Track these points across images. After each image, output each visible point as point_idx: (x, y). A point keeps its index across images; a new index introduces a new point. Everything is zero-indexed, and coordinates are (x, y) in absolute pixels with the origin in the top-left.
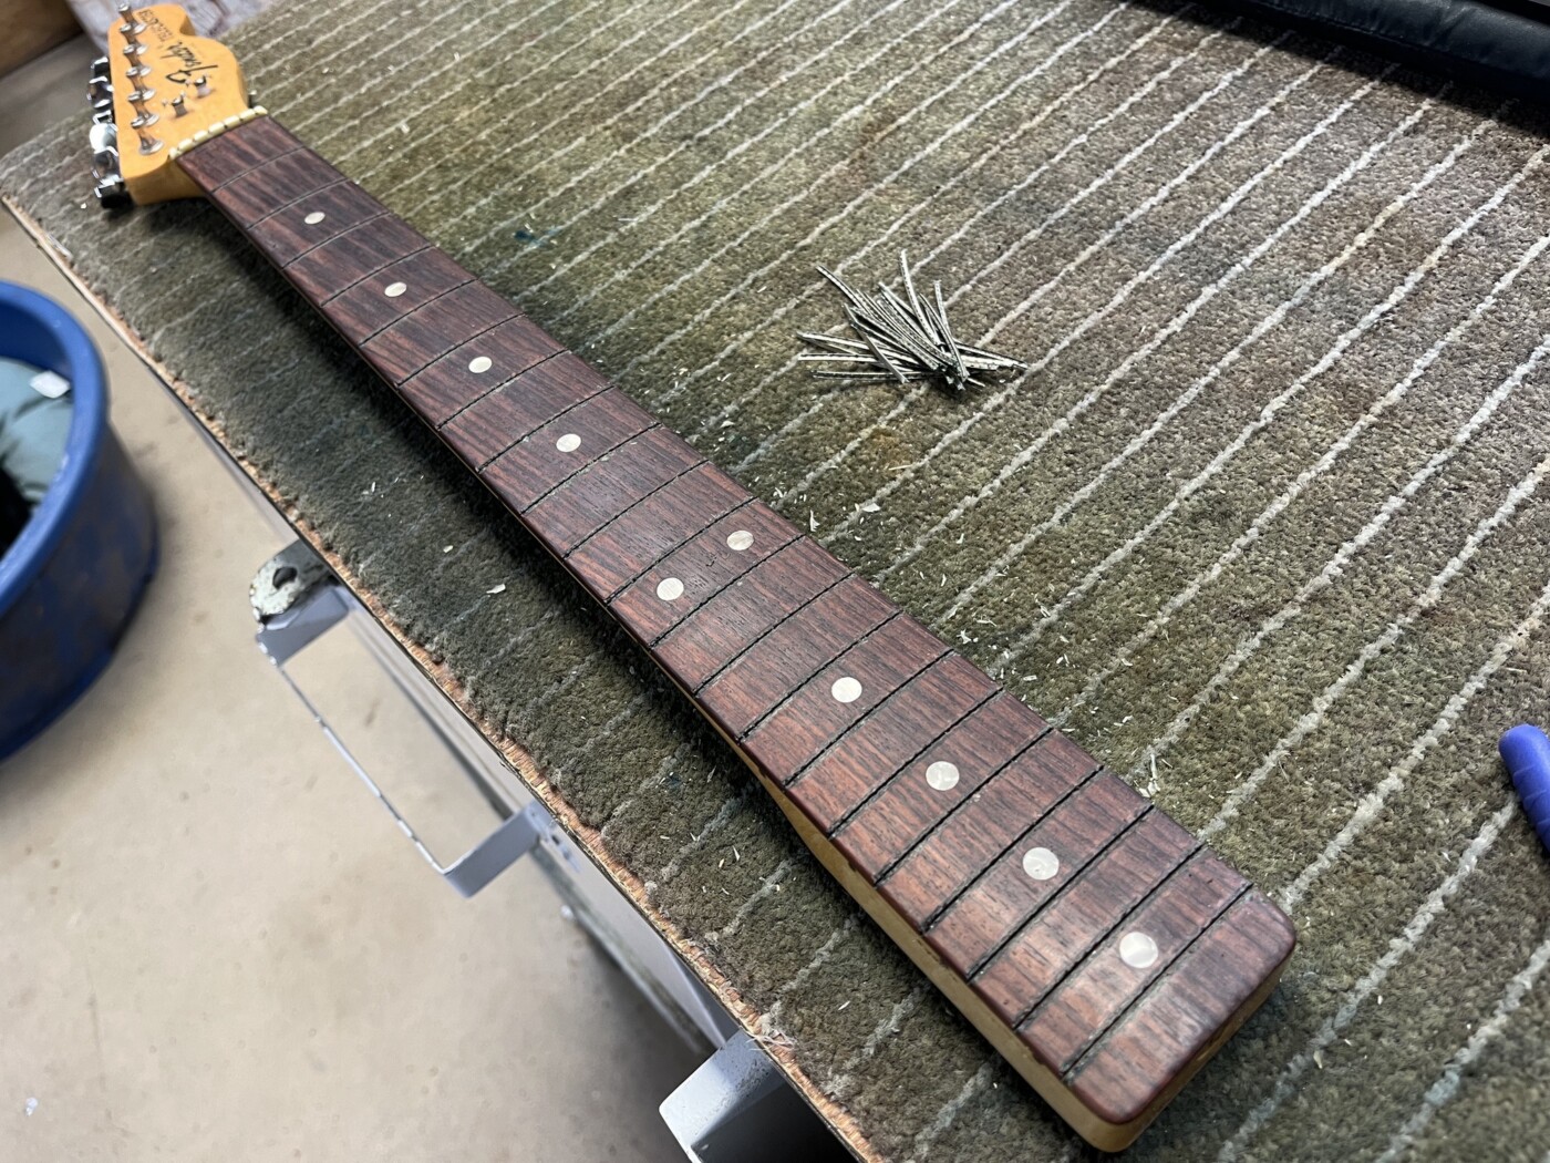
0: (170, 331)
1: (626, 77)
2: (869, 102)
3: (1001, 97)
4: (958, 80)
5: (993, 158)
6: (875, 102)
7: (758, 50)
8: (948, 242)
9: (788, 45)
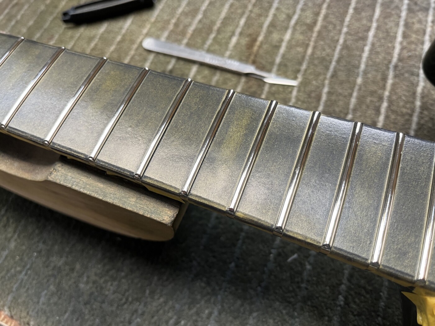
2: (237, 33)
3: (296, 17)
4: (271, 15)
5: (314, 48)
6: (240, 34)
8: (324, 95)
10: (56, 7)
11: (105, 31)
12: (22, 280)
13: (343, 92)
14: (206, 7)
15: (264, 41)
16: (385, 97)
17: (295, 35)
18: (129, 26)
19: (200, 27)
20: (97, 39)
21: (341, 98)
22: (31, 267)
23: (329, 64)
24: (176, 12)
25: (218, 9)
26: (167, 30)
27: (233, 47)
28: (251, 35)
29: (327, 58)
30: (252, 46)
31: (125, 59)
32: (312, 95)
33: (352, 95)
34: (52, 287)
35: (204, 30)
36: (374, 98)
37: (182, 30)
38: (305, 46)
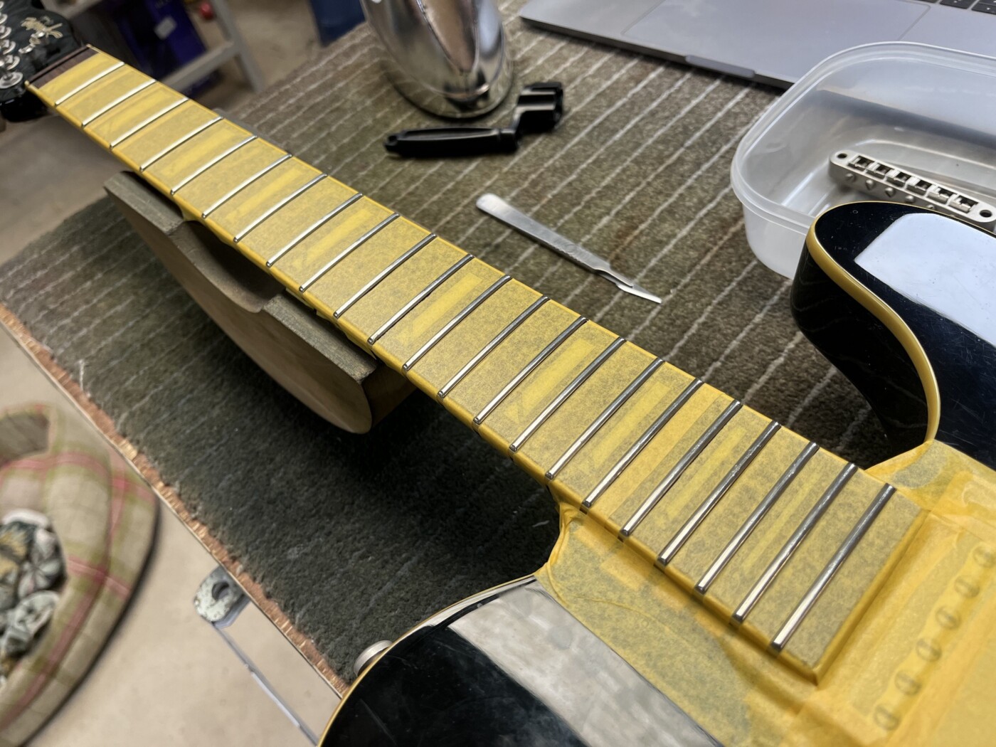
0: (132, 415)
1: (435, 198)
2: (613, 212)
3: (711, 205)
4: (676, 195)
5: (716, 256)
6: (618, 214)
7: (529, 174)
8: (695, 326)
9: (548, 169)
10: (387, 125)
11: (436, 172)
12: (210, 455)
13: (726, 328)
14: (588, 165)
15: (647, 231)
16: (786, 351)
17: (696, 231)
18: (472, 171)
19: (566, 191)
20: (421, 181)
21: (718, 336)
22: (226, 443)
23: (726, 284)
24: (542, 165)
25: (603, 171)
26: (519, 186)
27: (600, 230)
28: (632, 218)
29: (728, 275)
30: (627, 234)
31: (446, 215)
32: (678, 322)
33: (738, 335)
34: (239, 472)
35: (570, 197)
36: (769, 347)
37: (540, 191)
38: (703, 250)
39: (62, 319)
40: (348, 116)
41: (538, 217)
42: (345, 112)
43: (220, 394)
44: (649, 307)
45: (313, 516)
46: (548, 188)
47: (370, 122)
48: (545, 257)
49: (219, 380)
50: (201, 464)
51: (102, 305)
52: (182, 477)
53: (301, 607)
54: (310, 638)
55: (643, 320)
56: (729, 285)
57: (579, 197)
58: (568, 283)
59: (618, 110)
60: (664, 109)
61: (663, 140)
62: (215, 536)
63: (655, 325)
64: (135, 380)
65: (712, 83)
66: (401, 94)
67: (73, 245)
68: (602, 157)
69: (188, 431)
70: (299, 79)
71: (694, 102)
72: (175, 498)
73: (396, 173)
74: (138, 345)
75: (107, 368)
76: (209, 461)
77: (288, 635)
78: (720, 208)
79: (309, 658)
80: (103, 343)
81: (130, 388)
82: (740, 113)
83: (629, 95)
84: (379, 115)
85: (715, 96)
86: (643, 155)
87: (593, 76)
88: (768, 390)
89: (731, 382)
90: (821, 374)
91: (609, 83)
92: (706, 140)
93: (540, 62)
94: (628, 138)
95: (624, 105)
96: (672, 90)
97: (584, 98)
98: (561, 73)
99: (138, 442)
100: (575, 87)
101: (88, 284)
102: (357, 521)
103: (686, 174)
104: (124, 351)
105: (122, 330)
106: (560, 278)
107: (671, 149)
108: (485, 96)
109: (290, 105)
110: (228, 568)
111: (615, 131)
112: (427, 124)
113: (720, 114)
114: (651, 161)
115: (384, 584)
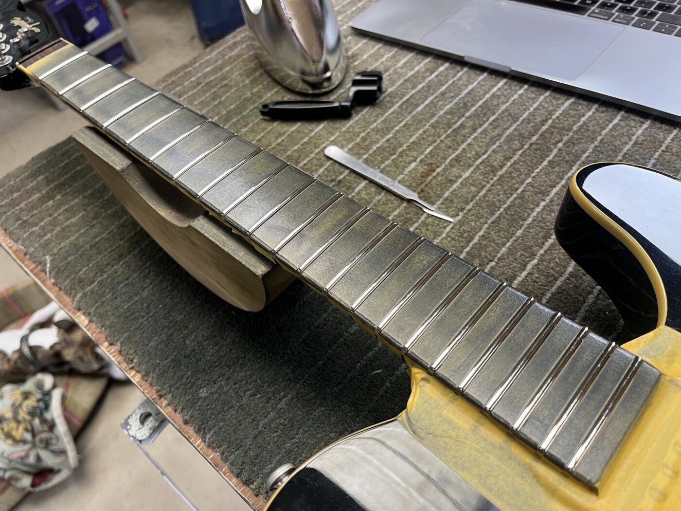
2: (418, 160)
3: (485, 156)
4: (460, 149)
7: (360, 133)
8: (477, 238)
10: (261, 97)
11: (295, 130)
12: (142, 324)
13: (498, 239)
14: (400, 127)
15: (442, 173)
16: (538, 255)
17: (476, 174)
18: (320, 130)
19: (386, 145)
20: (286, 136)
21: (493, 244)
22: (153, 315)
23: (496, 209)
24: (369, 127)
25: (410, 132)
26: (353, 141)
27: (409, 172)
28: (432, 164)
29: (497, 203)
30: (428, 175)
31: (304, 160)
32: (465, 235)
33: (506, 244)
34: (163, 336)
35: (388, 149)
36: (527, 252)
37: (368, 145)
38: (480, 187)
39: (32, 227)
40: (233, 91)
41: (367, 162)
42: (231, 87)
43: (148, 281)
44: (445, 224)
45: (217, 366)
46: (373, 143)
47: (249, 95)
48: (373, 189)
49: (147, 271)
50: (136, 329)
51: (61, 217)
52: (122, 339)
53: (210, 430)
54: (216, 452)
55: (441, 233)
56: (498, 210)
57: (395, 149)
58: (390, 207)
59: (419, 91)
60: (450, 91)
61: (450, 112)
62: (147, 381)
63: (449, 237)
64: (86, 271)
65: (482, 75)
66: (270, 76)
67: (39, 176)
68: (409, 122)
69: (126, 307)
70: (198, 64)
71: (470, 87)
72: (117, 353)
73: (268, 130)
74: (88, 246)
75: (66, 262)
76: (141, 328)
77: (201, 449)
78: (490, 158)
79: (216, 466)
80: (63, 244)
81: (83, 276)
82: (501, 95)
83: (427, 81)
84: (255, 90)
85: (484, 83)
86: (437, 122)
87: (402, 68)
88: (527, 281)
89: (503, 276)
90: (563, 271)
91: (412, 73)
92: (479, 113)
93: (365, 57)
94: (427, 110)
95: (423, 88)
96: (455, 79)
97: (396, 82)
98: (380, 65)
99: (89, 314)
100: (389, 75)
101: (51, 202)
102: (248, 370)
103: (467, 135)
104: (78, 250)
105: (76, 236)
106: (384, 204)
107: (456, 118)
108: (329, 79)
109: (192, 82)
110: (156, 403)
111: (418, 105)
112: (288, 97)
113: (488, 96)
114: (443, 126)
115: (269, 414)
